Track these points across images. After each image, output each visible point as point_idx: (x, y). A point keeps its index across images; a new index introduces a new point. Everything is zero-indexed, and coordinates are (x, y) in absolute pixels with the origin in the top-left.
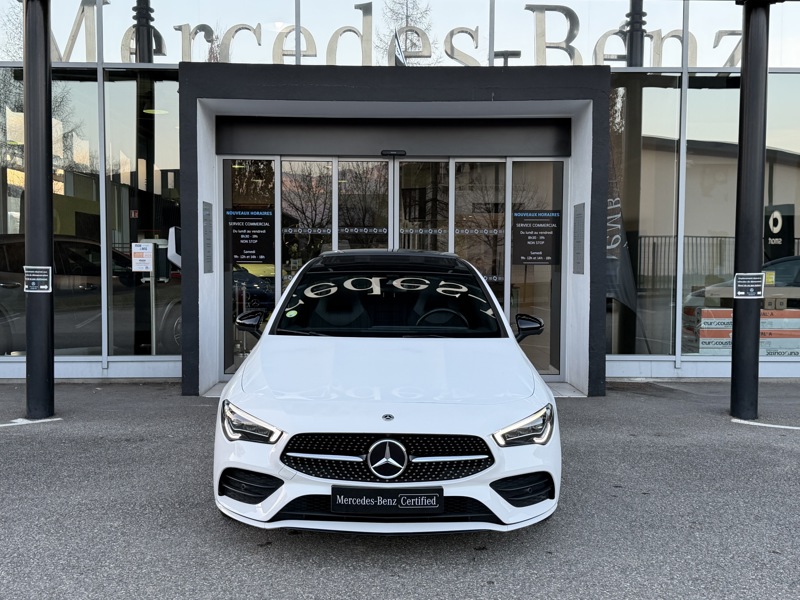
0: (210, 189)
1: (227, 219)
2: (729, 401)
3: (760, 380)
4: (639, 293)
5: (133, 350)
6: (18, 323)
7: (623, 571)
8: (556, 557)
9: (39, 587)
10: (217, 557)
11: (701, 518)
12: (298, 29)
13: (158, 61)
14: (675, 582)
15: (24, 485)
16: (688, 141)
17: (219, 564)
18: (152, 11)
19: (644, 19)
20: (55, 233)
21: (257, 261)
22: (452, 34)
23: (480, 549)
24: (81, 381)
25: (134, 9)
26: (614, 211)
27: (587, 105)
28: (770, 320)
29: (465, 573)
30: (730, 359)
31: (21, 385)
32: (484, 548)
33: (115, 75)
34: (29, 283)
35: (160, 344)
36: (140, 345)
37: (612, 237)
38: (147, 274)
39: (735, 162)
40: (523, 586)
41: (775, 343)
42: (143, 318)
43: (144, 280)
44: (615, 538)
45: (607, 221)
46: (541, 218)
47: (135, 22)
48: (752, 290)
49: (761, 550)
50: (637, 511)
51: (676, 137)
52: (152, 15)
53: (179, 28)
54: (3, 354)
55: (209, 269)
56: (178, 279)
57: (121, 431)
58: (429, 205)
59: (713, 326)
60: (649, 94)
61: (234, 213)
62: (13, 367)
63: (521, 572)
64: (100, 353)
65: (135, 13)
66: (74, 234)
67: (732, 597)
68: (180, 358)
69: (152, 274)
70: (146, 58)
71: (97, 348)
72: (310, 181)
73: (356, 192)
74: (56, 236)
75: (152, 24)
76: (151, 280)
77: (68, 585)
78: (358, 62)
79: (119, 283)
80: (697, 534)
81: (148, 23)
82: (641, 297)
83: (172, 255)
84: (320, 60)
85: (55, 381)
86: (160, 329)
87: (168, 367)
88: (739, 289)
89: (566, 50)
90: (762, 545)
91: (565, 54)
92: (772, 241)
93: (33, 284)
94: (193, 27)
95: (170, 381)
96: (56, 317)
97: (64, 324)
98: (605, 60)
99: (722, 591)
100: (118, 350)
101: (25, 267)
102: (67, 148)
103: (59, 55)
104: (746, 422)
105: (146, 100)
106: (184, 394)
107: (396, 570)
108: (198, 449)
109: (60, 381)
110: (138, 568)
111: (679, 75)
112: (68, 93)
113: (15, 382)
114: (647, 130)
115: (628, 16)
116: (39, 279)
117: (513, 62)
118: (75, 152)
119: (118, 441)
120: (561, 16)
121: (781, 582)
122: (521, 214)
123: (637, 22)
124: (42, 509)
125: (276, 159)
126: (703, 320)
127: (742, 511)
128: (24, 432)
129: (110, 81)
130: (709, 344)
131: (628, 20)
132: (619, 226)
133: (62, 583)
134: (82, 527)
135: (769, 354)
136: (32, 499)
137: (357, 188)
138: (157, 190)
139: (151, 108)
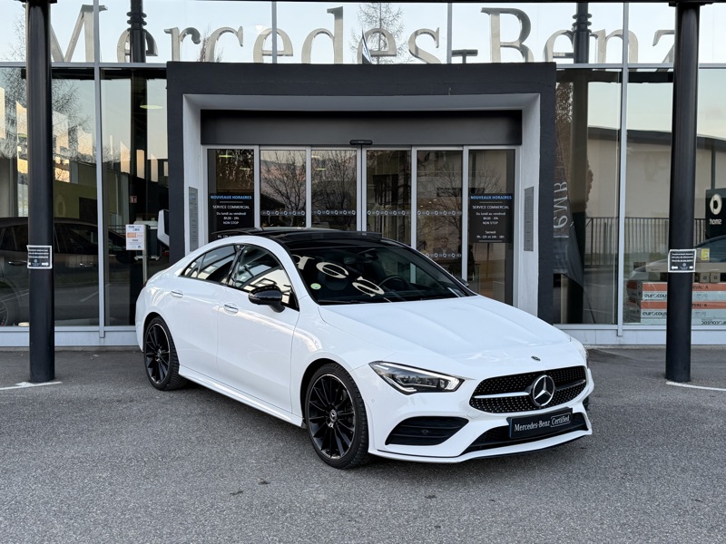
0: (195, 175)
1: (211, 203)
2: (664, 366)
3: (692, 347)
4: (586, 270)
5: (128, 321)
7: (558, 517)
8: (499, 504)
9: (32, 530)
10: (194, 504)
11: (632, 470)
12: (275, 31)
13: (150, 60)
14: (605, 527)
15: (25, 441)
16: (628, 131)
17: (195, 511)
18: (145, 16)
19: (589, 20)
22: (416, 34)
23: (430, 497)
24: (80, 349)
25: (129, 14)
26: (561, 194)
27: (536, 98)
28: (705, 292)
29: (415, 518)
30: (665, 328)
31: (25, 352)
32: (434, 497)
33: (111, 73)
34: (32, 260)
37: (559, 218)
38: (140, 253)
39: (669, 149)
40: (467, 530)
41: (710, 313)
43: (137, 258)
44: (553, 487)
45: (554, 203)
46: (494, 200)
47: (130, 26)
48: (684, 265)
49: (685, 498)
50: (574, 463)
51: (618, 127)
52: (145, 19)
53: (170, 32)
55: (194, 246)
56: (168, 257)
57: (114, 393)
58: (401, 190)
59: (653, 298)
60: (594, 88)
61: (217, 197)
62: (18, 336)
63: (465, 518)
64: (97, 324)
65: (129, 18)
66: (78, 217)
67: (655, 540)
69: (144, 253)
70: (139, 58)
71: (95, 320)
72: (294, 169)
73: (335, 179)
75: (144, 27)
76: (144, 257)
77: (59, 528)
78: (331, 61)
79: (115, 261)
80: (627, 484)
81: (141, 27)
82: (588, 273)
83: (162, 236)
84: (296, 59)
85: (56, 349)
88: (673, 264)
89: (518, 49)
90: (686, 494)
91: (519, 53)
92: (712, 222)
93: (36, 261)
94: (181, 30)
96: (55, 292)
97: (64, 298)
98: (554, 57)
99: (646, 535)
100: (114, 320)
101: (28, 246)
103: (61, 56)
104: (680, 385)
105: (139, 98)
109: (60, 349)
110: (122, 514)
111: (620, 70)
112: (75, 91)
113: (22, 349)
114: (593, 121)
115: (574, 17)
116: (41, 257)
117: (470, 60)
119: (111, 402)
120: (514, 18)
121: (701, 526)
122: (477, 198)
123: (583, 23)
124: (38, 462)
125: (256, 149)
126: (644, 293)
127: (670, 464)
128: (27, 394)
129: (106, 79)
130: (649, 314)
131: (575, 21)
132: (566, 208)
133: (53, 527)
134: (74, 478)
135: (704, 323)
136: (31, 453)
137: (336, 175)
138: (154, 177)
139: (145, 103)
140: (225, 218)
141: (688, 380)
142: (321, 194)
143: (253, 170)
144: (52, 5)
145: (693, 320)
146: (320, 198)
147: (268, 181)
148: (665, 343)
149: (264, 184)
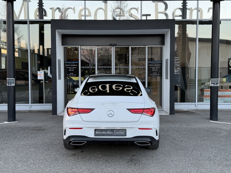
0: (60, 55)
1: (65, 64)
2: (209, 116)
3: (218, 110)
5: (38, 102)
6: (5, 95)
7: (172, 161)
8: (154, 158)
9: (12, 166)
10: (61, 158)
11: (196, 148)
12: (85, 8)
13: (45, 18)
14: (186, 164)
15: (7, 140)
17: (61, 160)
18: (43, 4)
19: (187, 4)
20: (15, 68)
21: (74, 76)
22: (131, 9)
23: (133, 156)
24: (23, 111)
25: (38, 3)
26: (177, 61)
27: (169, 31)
28: (224, 92)
29: (128, 162)
30: (210, 104)
31: (6, 112)
32: (134, 156)
33: (32, 22)
34: (8, 83)
35: (46, 100)
36: (40, 101)
37: (177, 68)
38: (42, 80)
40: (144, 165)
41: (226, 99)
42: (41, 93)
43: (41, 82)
44: (171, 153)
45: (175, 64)
47: (38, 7)
48: (216, 83)
49: (211, 156)
50: (178, 146)
52: (43, 5)
53: (51, 9)
54: (1, 104)
55: (60, 79)
56: (51, 81)
57: (35, 125)
60: (188, 26)
61: (67, 62)
62: (4, 107)
63: (144, 162)
64: (29, 103)
65: (38, 4)
66: (21, 69)
68: (51, 104)
69: (44, 80)
70: (42, 18)
72: (92, 52)
73: (106, 55)
74: (16, 69)
75: (43, 7)
76: (43, 82)
77: (20, 165)
79: (34, 83)
80: (194, 152)
81: (42, 7)
83: (49, 75)
85: (16, 111)
86: (46, 96)
87: (48, 107)
88: (212, 83)
89: (164, 14)
90: (212, 155)
92: (230, 69)
93: (9, 83)
94: (55, 8)
95: (49, 111)
96: (16, 93)
97: (18, 95)
98: (175, 17)
100: (34, 102)
101: (7, 78)
102: (19, 42)
103: (16, 16)
104: (214, 122)
105: (41, 29)
106: (53, 115)
107: (110, 161)
108: (56, 130)
109: (17, 111)
110: (39, 161)
111: (196, 21)
113: (4, 111)
116: (11, 82)
117: (149, 18)
118: (21, 43)
119: (34, 128)
121: (215, 164)
122: (150, 62)
123: (185, 5)
124: (12, 146)
125: (79, 47)
126: (205, 92)
127: (208, 146)
128: (7, 125)
129: (31, 24)
130: (206, 99)
131: (182, 5)
132: (179, 65)
133: (18, 165)
134: (24, 150)
135: (224, 102)
136: (10, 143)
137: (106, 53)
138: (46, 55)
139: (43, 31)
140: (70, 69)
141: (217, 120)
142: (101, 60)
143: (78, 52)
144: (14, 2)
145: (218, 101)
146: (101, 61)
147: (83, 56)
148: (210, 109)
149: (82, 57)
